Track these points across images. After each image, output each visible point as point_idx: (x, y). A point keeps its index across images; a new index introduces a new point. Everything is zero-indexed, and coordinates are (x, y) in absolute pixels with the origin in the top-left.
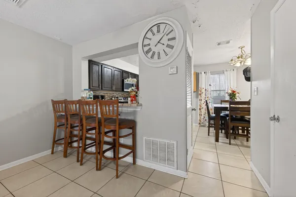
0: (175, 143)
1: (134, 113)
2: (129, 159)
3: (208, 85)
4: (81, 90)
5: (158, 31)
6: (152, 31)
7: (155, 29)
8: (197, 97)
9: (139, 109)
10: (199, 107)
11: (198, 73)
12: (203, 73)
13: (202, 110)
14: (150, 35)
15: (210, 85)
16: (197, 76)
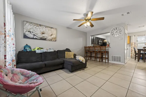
0: (121, 56)
1: (108, 49)
2: (107, 61)
3: (136, 41)
4: (90, 44)
5: (116, 29)
6: (114, 29)
7: (115, 29)
8: (130, 46)
9: (110, 48)
10: (131, 50)
11: (131, 36)
12: (133, 36)
13: (132, 51)
14: (113, 30)
15: (137, 41)
16: (130, 37)
